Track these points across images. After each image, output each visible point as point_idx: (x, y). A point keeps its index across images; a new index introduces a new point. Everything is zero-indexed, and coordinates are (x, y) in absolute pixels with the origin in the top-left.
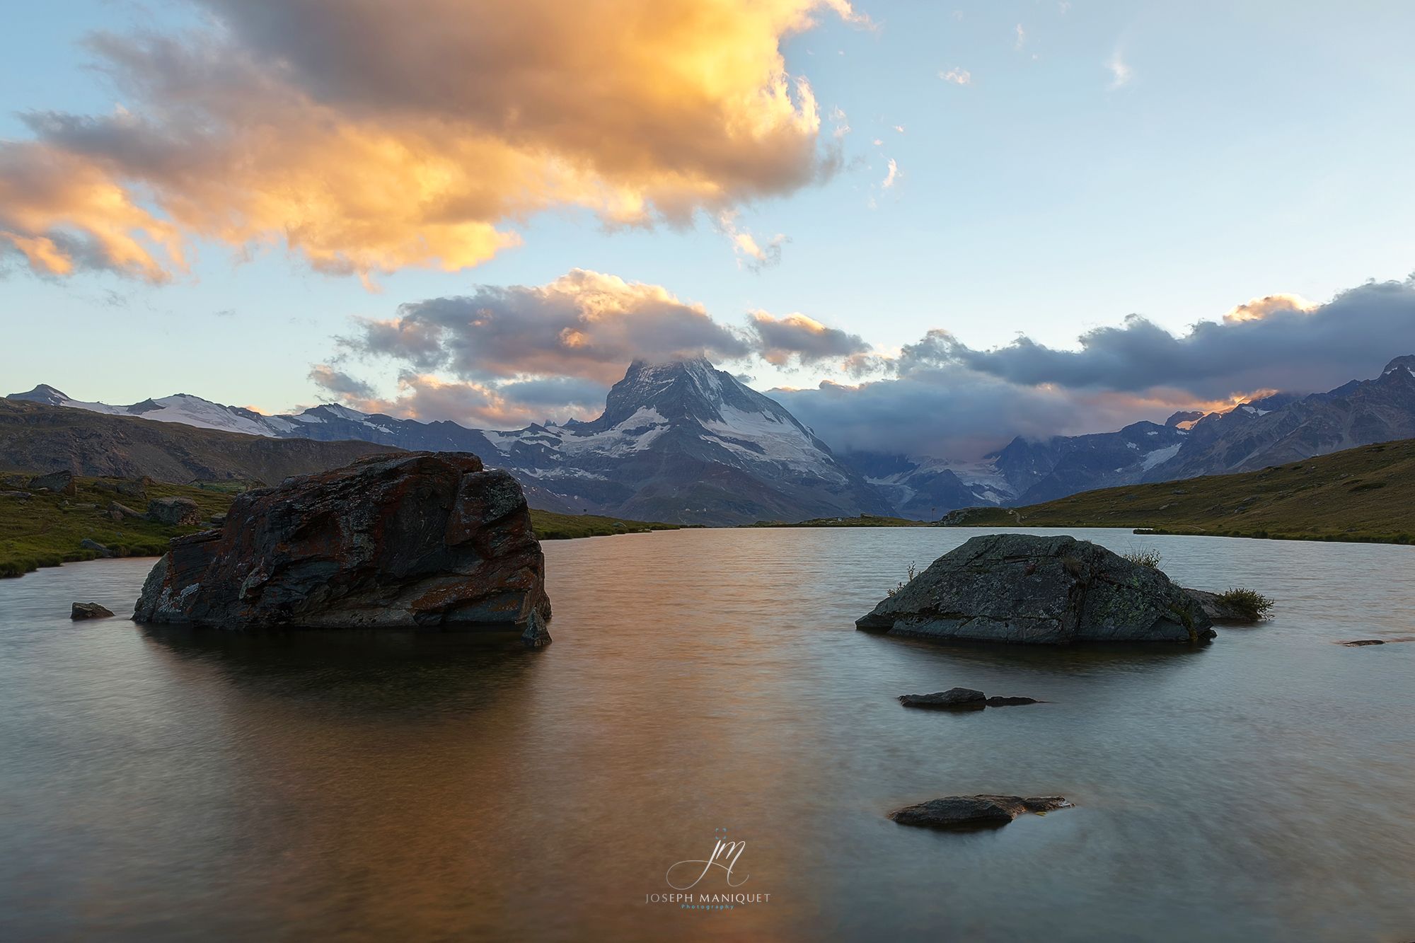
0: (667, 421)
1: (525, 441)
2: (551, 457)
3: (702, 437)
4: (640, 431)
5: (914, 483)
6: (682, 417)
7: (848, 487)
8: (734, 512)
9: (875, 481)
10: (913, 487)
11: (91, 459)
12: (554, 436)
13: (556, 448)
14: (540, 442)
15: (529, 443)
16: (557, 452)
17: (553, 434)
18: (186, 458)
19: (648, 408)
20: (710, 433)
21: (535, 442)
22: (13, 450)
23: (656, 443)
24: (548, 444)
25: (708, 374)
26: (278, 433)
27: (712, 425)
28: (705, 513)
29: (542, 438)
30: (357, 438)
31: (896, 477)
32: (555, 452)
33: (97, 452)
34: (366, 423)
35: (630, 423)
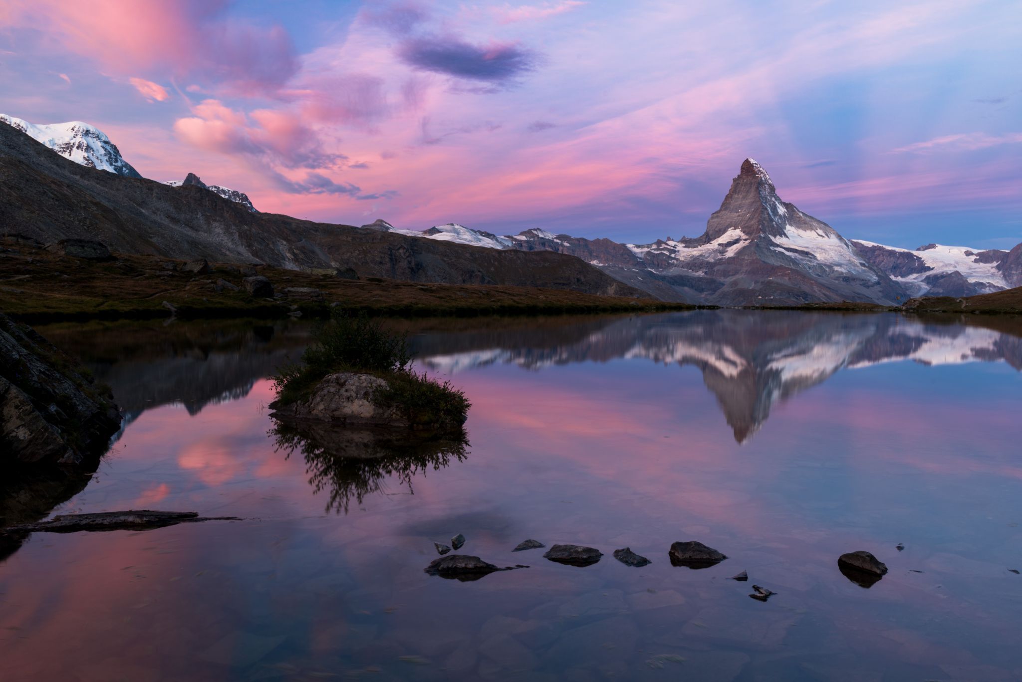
0: (747, 237)
1: (653, 251)
2: (670, 262)
3: (772, 248)
4: (730, 244)
5: (928, 280)
6: (758, 235)
7: (878, 283)
8: (793, 299)
9: (899, 279)
10: (928, 283)
11: (399, 262)
12: (672, 248)
13: (673, 255)
14: (663, 252)
15: (656, 252)
16: (674, 258)
17: (672, 246)
18: (450, 261)
19: (735, 229)
20: (778, 246)
21: (659, 252)
22: (360, 257)
23: (740, 253)
24: (668, 254)
25: (778, 205)
26: (504, 246)
27: (778, 240)
28: (772, 300)
29: (665, 249)
30: (550, 249)
31: (915, 275)
32: (673, 259)
33: (403, 258)
34: (555, 240)
35: (724, 239)
